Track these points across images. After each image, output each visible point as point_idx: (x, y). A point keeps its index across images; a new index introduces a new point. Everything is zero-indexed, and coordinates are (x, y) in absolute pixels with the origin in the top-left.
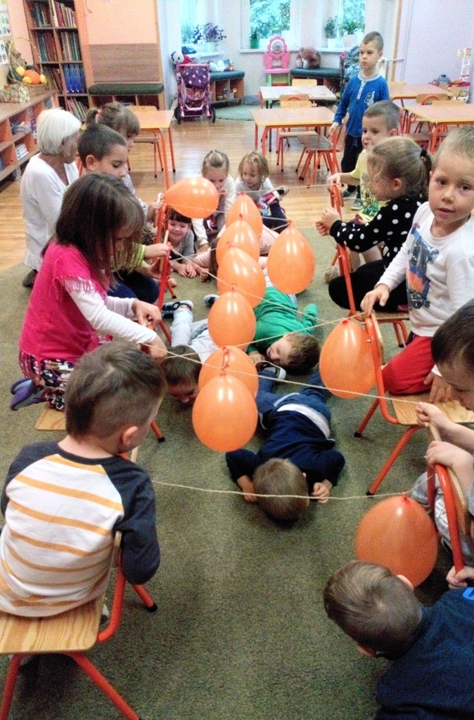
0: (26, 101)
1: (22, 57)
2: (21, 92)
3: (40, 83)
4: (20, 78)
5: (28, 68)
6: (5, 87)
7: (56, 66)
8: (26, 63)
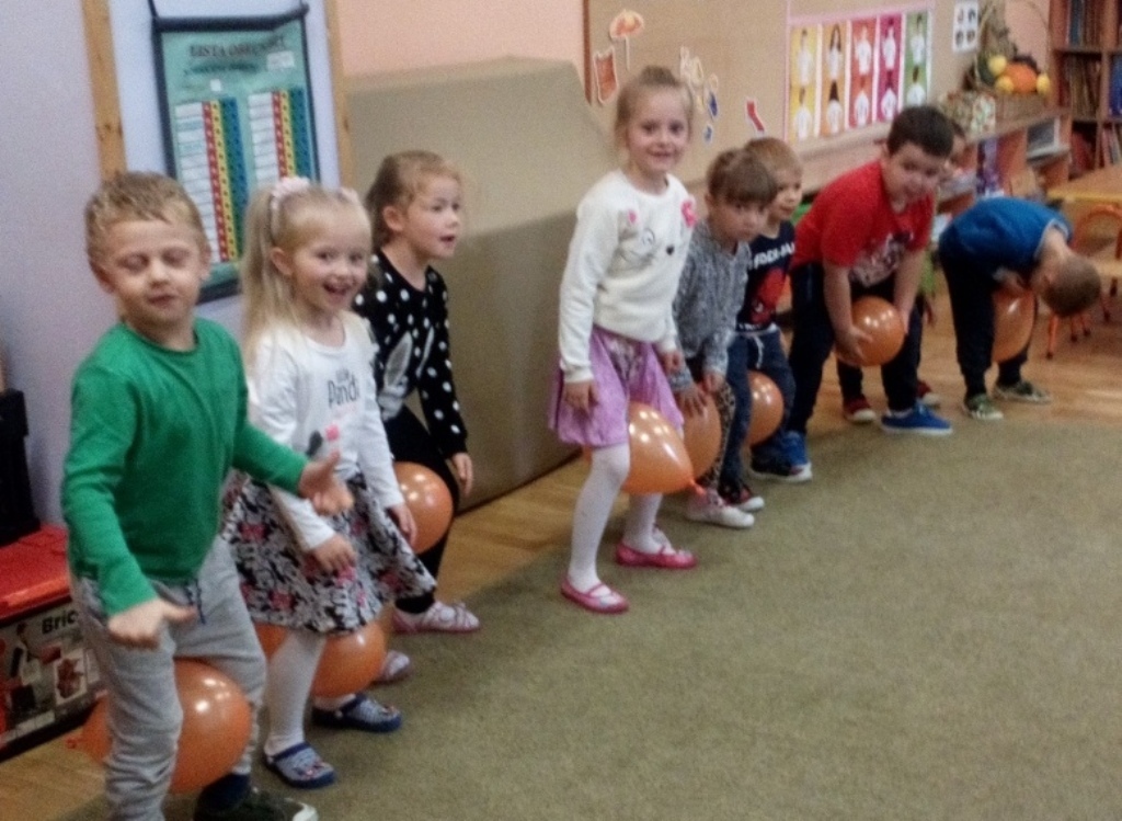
0: (986, 128)
1: (1012, 37)
2: (979, 108)
3: (1035, 91)
4: (990, 80)
5: (1017, 59)
6: (951, 97)
7: (1097, 57)
8: (1015, 49)
